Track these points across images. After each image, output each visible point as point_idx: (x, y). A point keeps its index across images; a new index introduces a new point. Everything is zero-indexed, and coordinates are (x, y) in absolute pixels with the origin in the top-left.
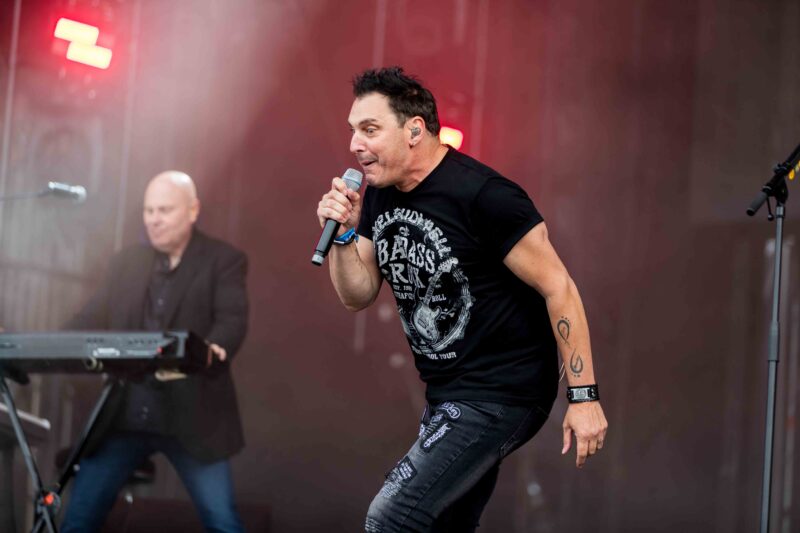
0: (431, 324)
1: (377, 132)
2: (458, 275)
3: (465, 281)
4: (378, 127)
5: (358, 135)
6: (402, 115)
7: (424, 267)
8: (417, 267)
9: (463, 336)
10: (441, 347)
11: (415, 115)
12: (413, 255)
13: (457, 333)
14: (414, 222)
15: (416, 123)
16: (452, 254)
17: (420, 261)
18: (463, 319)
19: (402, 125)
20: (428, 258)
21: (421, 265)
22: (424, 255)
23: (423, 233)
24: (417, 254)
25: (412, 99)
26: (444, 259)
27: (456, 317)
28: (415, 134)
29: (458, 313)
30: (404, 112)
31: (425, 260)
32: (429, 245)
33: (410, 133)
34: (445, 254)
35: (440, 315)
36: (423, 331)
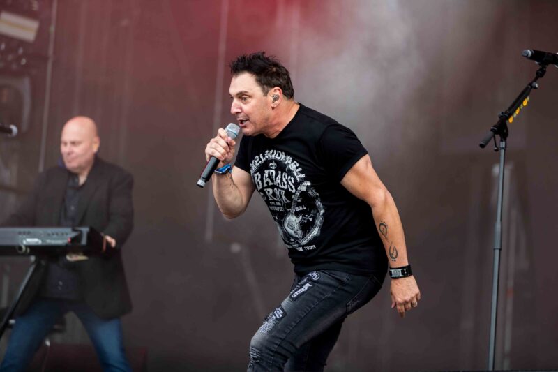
0: (297, 227)
1: (249, 100)
2: (312, 193)
3: (317, 196)
4: (250, 96)
5: (236, 101)
6: (266, 87)
9: (319, 234)
10: (305, 242)
11: (275, 87)
13: (315, 232)
14: (279, 158)
15: (276, 92)
16: (306, 179)
17: (284, 185)
18: (319, 222)
19: (266, 93)
20: (290, 182)
22: (287, 180)
23: (286, 165)
24: (282, 181)
25: (272, 75)
26: (301, 183)
27: (314, 220)
28: (275, 99)
29: (314, 218)
30: (266, 85)
33: (271, 99)
34: (301, 179)
35: (302, 220)
36: (292, 232)
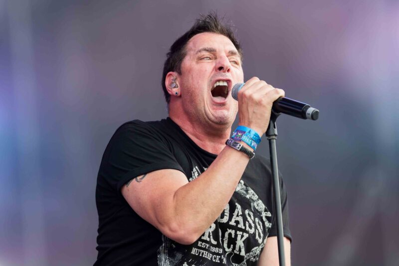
7: (254, 234)
8: (247, 232)
12: (240, 219)
17: (250, 227)
20: (258, 227)
21: (252, 231)
22: (254, 222)
24: (245, 220)
31: (256, 228)
32: (257, 213)
